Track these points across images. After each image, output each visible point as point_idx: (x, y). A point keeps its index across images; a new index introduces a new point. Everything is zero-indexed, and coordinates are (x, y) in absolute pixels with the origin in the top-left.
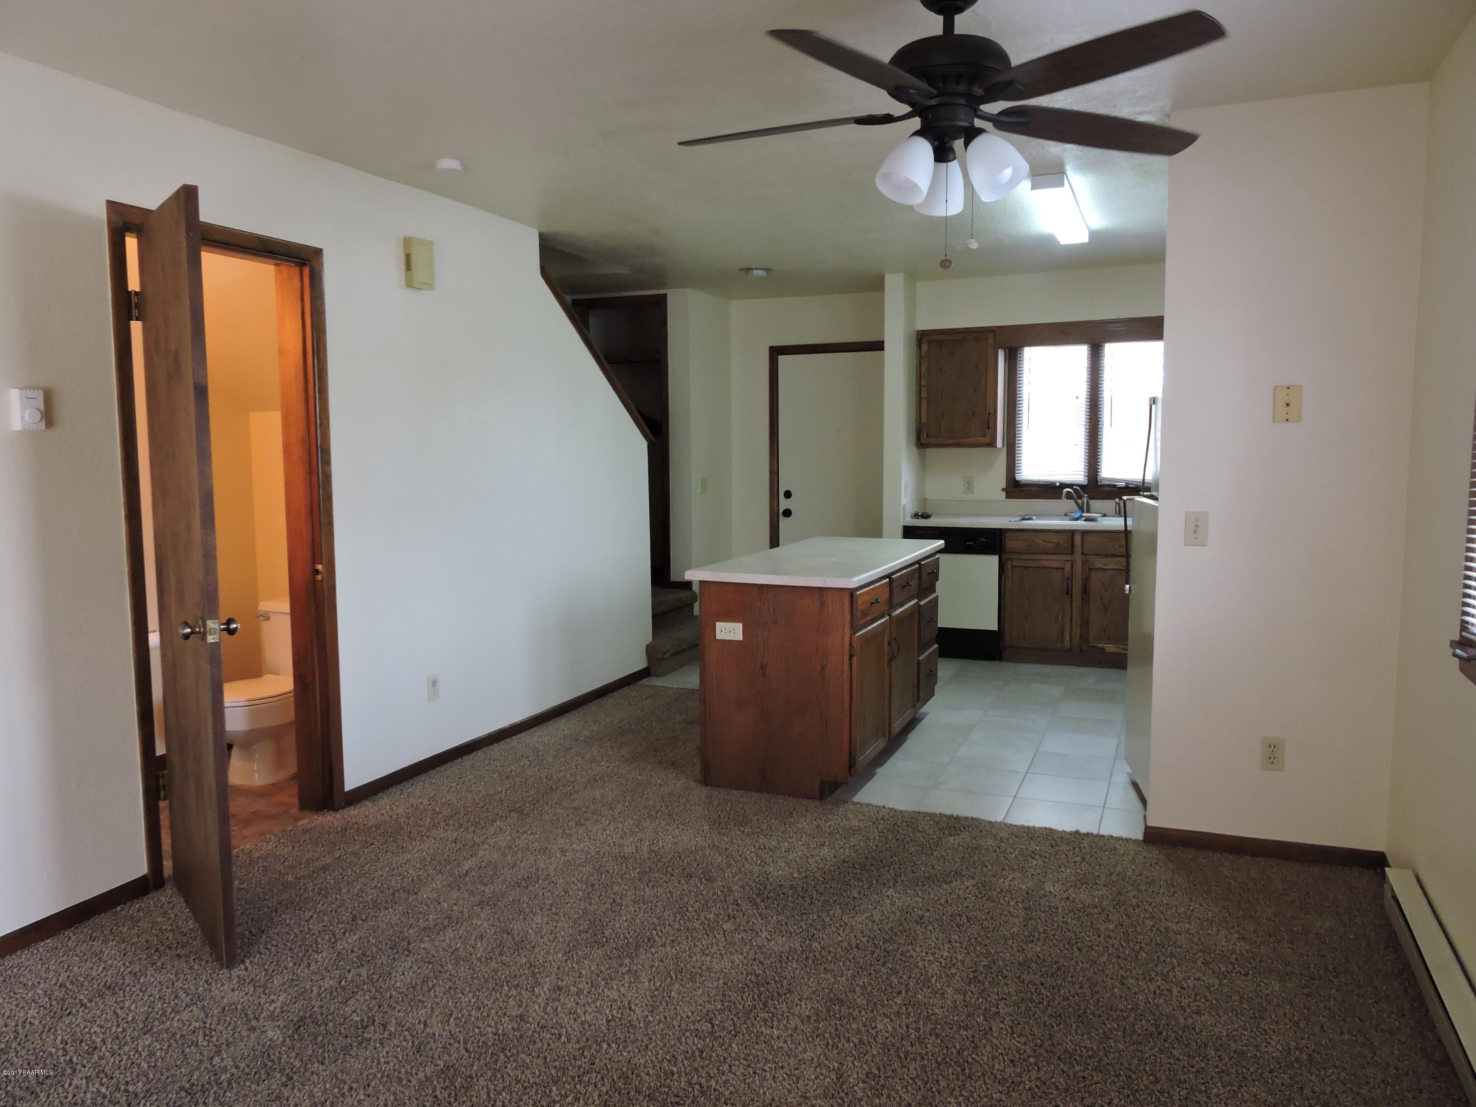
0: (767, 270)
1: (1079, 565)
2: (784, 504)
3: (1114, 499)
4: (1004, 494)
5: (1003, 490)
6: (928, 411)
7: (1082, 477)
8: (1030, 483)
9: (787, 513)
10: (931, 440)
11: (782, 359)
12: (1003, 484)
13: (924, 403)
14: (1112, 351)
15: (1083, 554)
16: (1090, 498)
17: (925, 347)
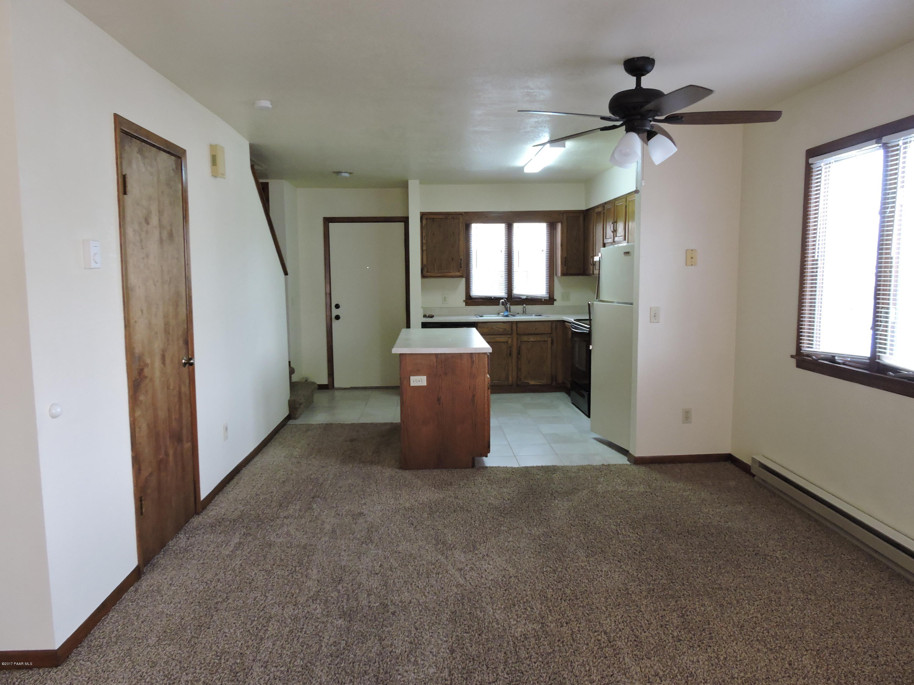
0: (350, 173)
1: (515, 340)
2: (335, 312)
3: (523, 305)
4: (464, 304)
5: (464, 301)
6: (427, 258)
7: (504, 293)
8: (477, 297)
9: (337, 317)
10: (428, 274)
11: (331, 225)
12: (464, 298)
13: (425, 253)
14: (517, 227)
15: (517, 334)
16: (511, 304)
17: (424, 222)
